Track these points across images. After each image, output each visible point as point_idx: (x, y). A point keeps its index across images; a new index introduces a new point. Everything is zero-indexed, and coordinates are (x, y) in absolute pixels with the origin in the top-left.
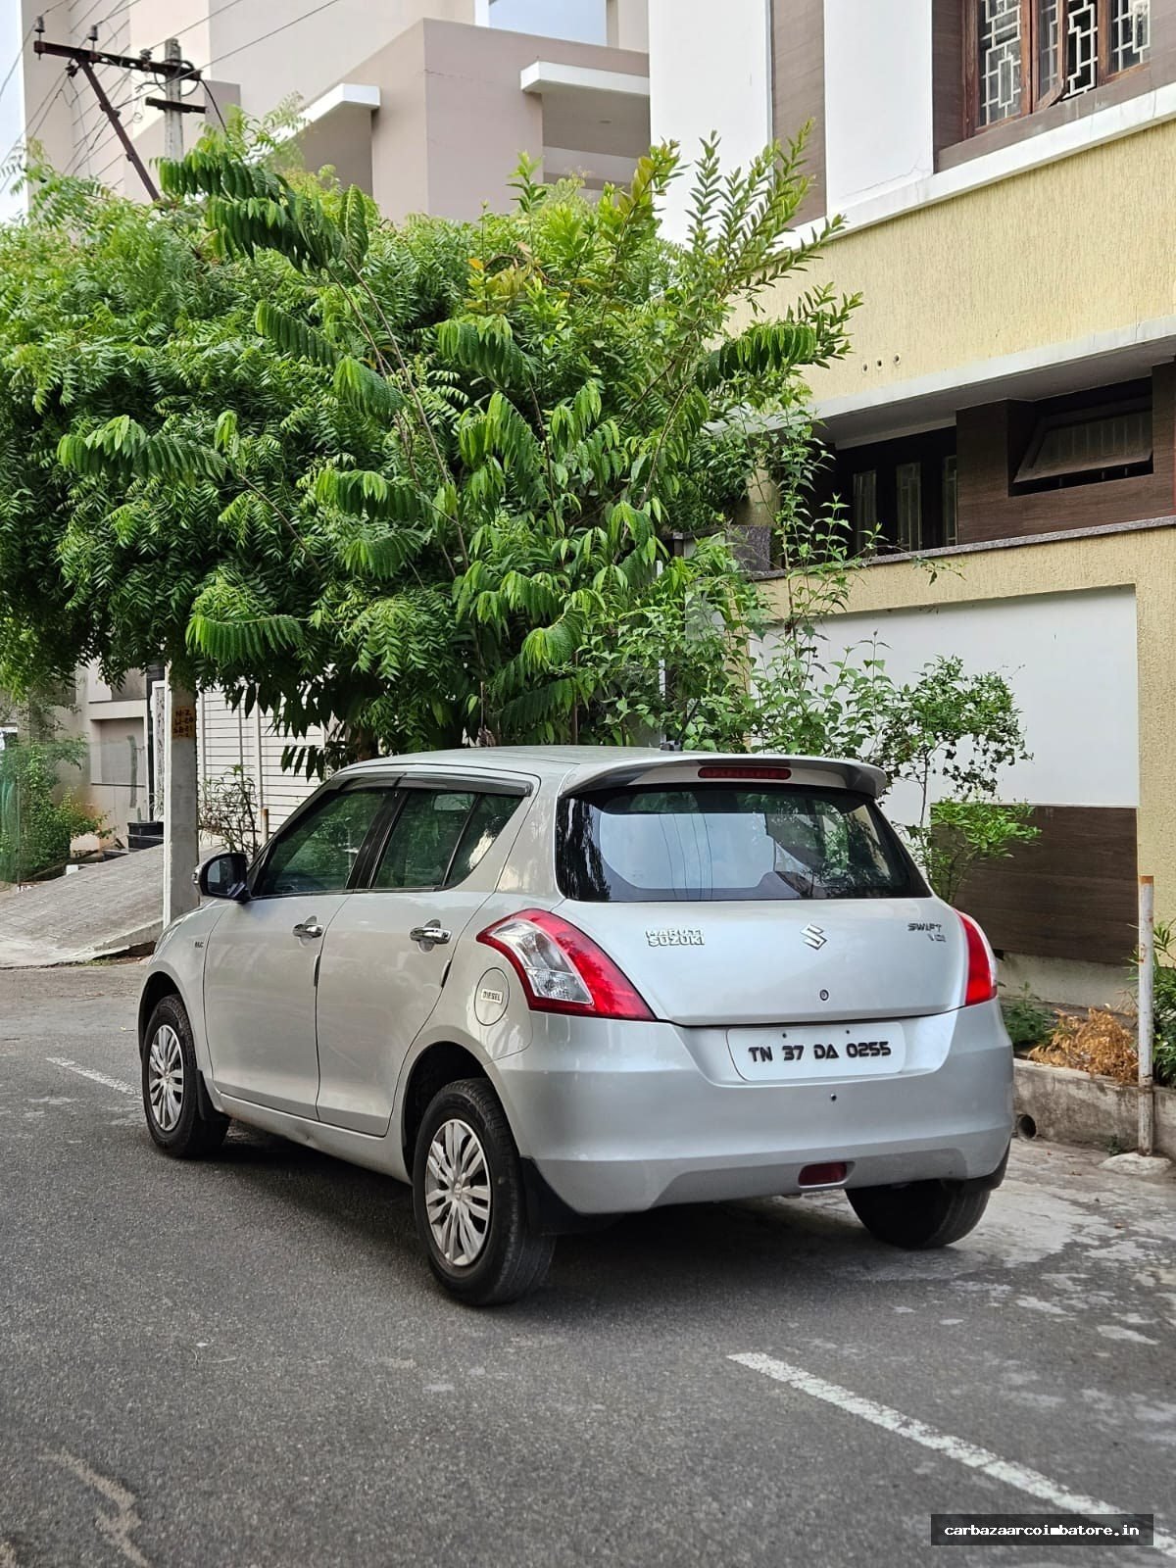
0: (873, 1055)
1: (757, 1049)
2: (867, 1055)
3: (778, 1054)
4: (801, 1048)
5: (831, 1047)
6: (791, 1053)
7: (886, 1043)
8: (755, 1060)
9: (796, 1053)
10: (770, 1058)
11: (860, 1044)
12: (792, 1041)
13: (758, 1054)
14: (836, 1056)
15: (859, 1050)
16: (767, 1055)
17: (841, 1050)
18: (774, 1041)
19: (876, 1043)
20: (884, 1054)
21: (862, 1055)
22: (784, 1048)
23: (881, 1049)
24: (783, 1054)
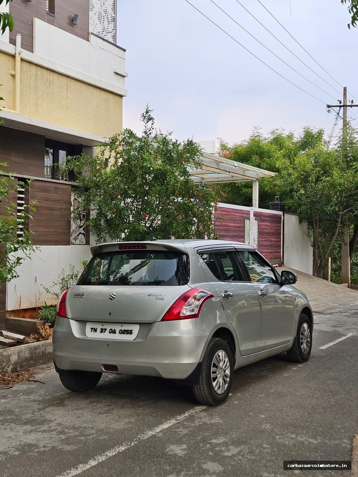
0: (127, 334)
1: (93, 328)
2: (125, 334)
3: (99, 330)
4: (106, 329)
5: (115, 330)
6: (102, 331)
7: (132, 330)
8: (91, 331)
9: (104, 331)
10: (96, 332)
11: (124, 330)
12: (104, 327)
13: (93, 330)
14: (115, 333)
15: (123, 332)
16: (95, 330)
17: (117, 331)
18: (99, 327)
19: (129, 330)
20: (130, 334)
21: (123, 333)
22: (101, 329)
23: (130, 332)
24: (100, 330)
